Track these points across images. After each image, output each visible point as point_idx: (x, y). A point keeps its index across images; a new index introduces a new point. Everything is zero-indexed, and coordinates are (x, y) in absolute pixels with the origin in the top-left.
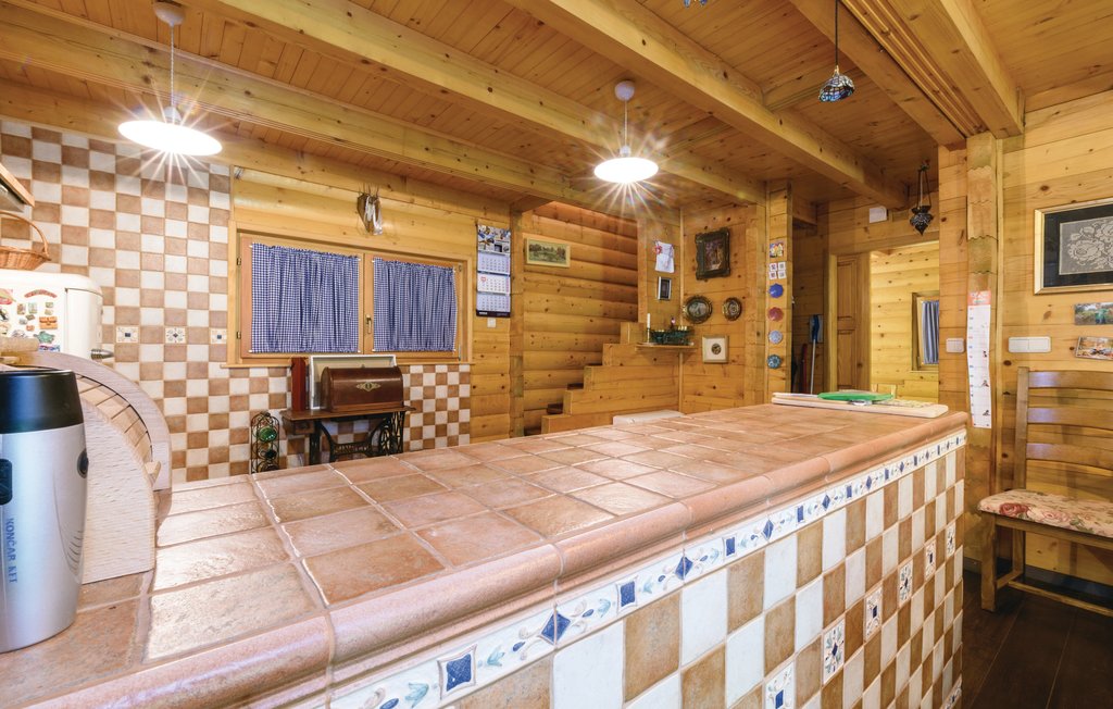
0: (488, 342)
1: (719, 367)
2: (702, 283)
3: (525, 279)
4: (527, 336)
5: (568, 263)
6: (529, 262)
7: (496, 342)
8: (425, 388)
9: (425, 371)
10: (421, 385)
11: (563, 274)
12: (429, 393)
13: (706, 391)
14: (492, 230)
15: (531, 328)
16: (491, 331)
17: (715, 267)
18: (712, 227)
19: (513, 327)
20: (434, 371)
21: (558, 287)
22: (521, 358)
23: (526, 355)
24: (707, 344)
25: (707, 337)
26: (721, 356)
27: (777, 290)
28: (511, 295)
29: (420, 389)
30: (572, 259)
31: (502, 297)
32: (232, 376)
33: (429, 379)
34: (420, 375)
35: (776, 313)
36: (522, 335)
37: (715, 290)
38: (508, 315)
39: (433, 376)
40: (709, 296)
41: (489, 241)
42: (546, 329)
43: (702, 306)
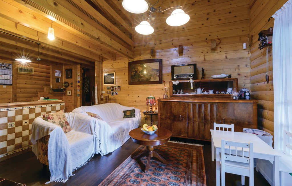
0: (3, 91)
1: (70, 96)
2: (67, 79)
3: (18, 76)
4: (18, 90)
5: (33, 73)
6: (18, 72)
7: (7, 91)
11: (32, 75)
13: (68, 101)
14: (5, 64)
15: (19, 88)
16: (4, 88)
17: (69, 76)
18: (69, 68)
19: (13, 88)
21: (30, 78)
22: (16, 95)
23: (17, 95)
24: (68, 92)
25: (68, 90)
26: (70, 94)
27: (79, 82)
28: (12, 80)
30: (34, 71)
31: (8, 81)
35: (79, 86)
36: (16, 90)
37: (69, 81)
38: (11, 85)
40: (69, 82)
41: (3, 67)
42: (25, 88)
43: (67, 84)
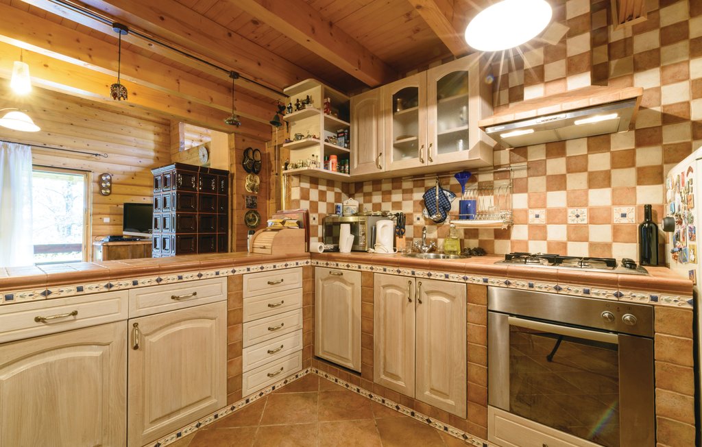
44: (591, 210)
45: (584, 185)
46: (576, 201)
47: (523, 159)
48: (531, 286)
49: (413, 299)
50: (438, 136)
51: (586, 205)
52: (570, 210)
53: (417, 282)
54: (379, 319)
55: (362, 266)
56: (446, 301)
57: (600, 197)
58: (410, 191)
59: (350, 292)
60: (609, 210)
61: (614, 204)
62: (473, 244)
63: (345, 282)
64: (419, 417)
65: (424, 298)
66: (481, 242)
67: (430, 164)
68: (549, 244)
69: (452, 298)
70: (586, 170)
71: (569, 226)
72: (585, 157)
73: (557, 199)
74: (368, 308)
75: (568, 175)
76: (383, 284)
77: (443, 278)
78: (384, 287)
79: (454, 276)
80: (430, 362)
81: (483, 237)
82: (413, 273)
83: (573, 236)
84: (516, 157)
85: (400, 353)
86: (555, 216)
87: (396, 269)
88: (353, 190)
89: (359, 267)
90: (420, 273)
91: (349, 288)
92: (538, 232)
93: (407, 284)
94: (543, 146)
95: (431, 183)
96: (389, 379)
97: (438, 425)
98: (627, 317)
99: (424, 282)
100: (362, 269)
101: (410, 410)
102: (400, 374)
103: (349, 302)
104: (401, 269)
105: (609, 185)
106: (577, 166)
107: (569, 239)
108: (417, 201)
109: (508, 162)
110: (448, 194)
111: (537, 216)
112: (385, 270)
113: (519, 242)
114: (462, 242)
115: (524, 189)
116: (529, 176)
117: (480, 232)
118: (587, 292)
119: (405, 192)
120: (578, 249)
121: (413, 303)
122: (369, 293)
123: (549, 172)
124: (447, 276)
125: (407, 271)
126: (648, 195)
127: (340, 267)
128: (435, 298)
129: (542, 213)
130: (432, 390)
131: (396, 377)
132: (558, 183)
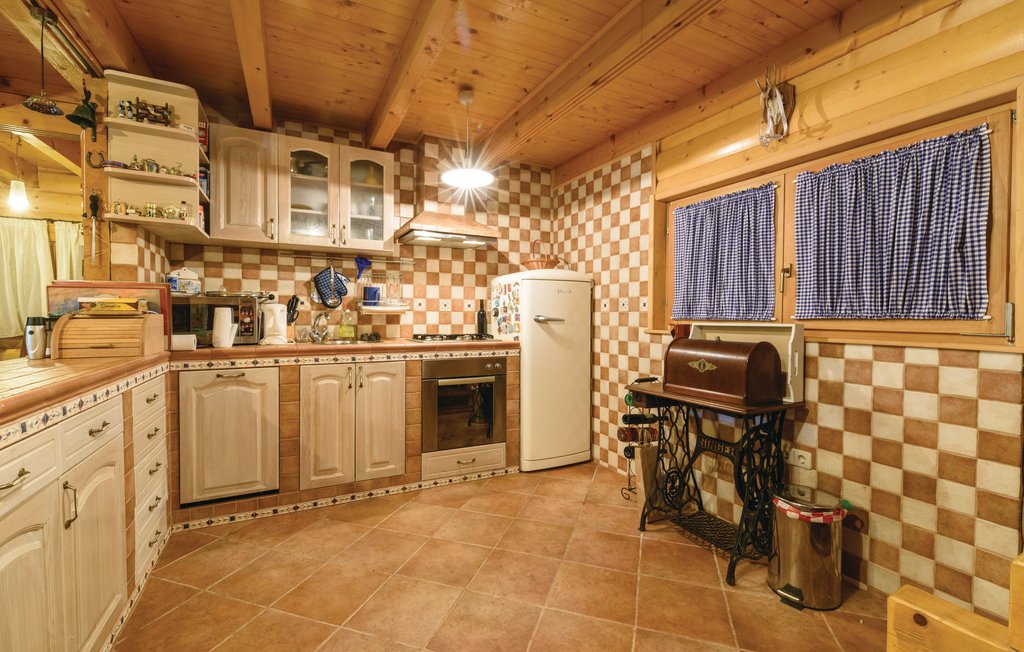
8: (876, 390)
9: (877, 357)
10: (869, 382)
12: (886, 401)
20: (900, 359)
29: (866, 391)
32: (652, 341)
33: (888, 375)
34: (868, 365)
39: (898, 368)
44: (453, 301)
45: (449, 283)
46: (445, 294)
47: (410, 255)
48: (451, 355)
49: (353, 385)
50: (352, 219)
51: (450, 298)
52: (441, 301)
53: (357, 367)
54: (309, 416)
55: (281, 359)
56: (388, 379)
57: (458, 292)
58: (291, 269)
59: (259, 396)
60: (462, 301)
61: (465, 298)
62: (367, 329)
63: (248, 384)
64: (360, 496)
65: (365, 381)
66: (374, 327)
67: (342, 246)
68: (427, 327)
69: (393, 375)
70: (450, 272)
71: (441, 313)
72: (450, 262)
73: (433, 291)
74: (291, 408)
75: (441, 274)
76: (314, 376)
77: (385, 359)
78: (314, 379)
79: (395, 356)
80: (372, 438)
81: (376, 322)
82: (354, 359)
83: (443, 320)
84: (405, 252)
85: (337, 444)
86: (432, 305)
87: (332, 357)
88: (180, 254)
89: (276, 362)
90: (360, 357)
91: (256, 391)
92: (420, 317)
93: (346, 371)
94: (425, 248)
95: (321, 263)
96: (323, 477)
97: (379, 492)
98: (498, 365)
99: (364, 366)
100: (281, 364)
101: (349, 496)
102: (337, 464)
103: (258, 408)
104: (338, 357)
105: (462, 285)
106: (445, 268)
107: (440, 323)
108: (301, 282)
109: (398, 255)
110: (344, 278)
111: (420, 305)
112: (317, 360)
113: (406, 326)
114: (356, 327)
115: (410, 281)
116: (415, 270)
117: (374, 318)
118: (480, 354)
119: (280, 268)
120: (446, 330)
121: (353, 388)
122: (293, 390)
123: (429, 270)
124: (389, 357)
125: (347, 358)
126: (480, 293)
127: (238, 366)
128: (375, 379)
129: (423, 301)
130: (374, 464)
131: (333, 470)
132: (433, 279)
